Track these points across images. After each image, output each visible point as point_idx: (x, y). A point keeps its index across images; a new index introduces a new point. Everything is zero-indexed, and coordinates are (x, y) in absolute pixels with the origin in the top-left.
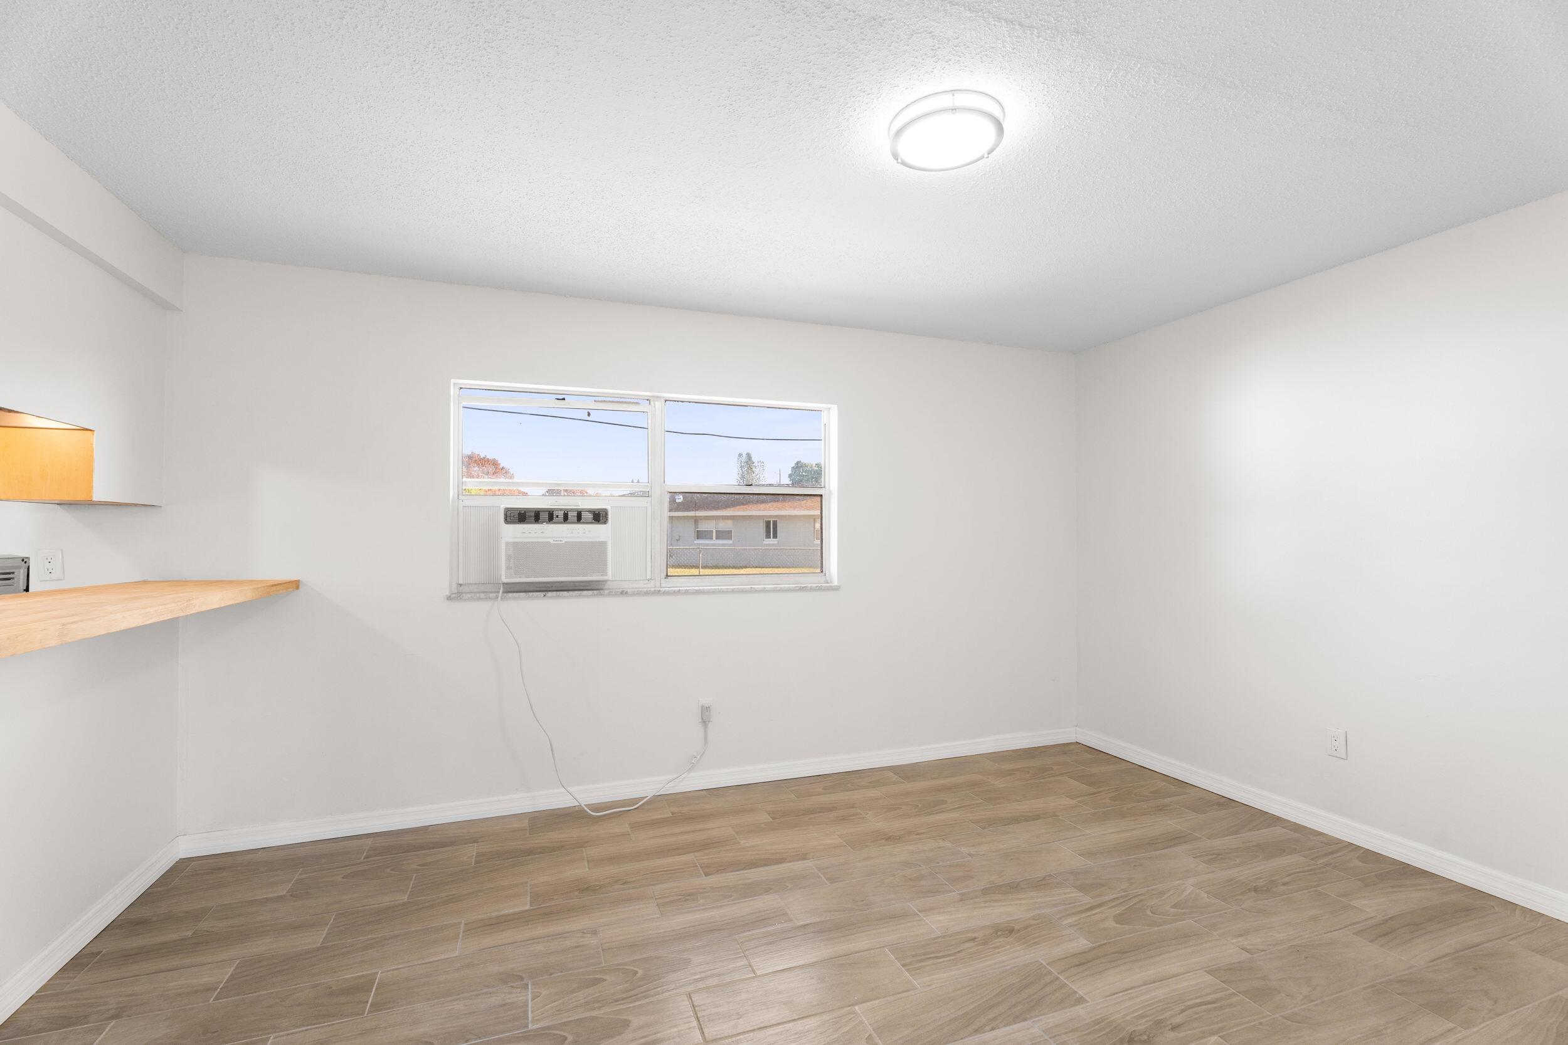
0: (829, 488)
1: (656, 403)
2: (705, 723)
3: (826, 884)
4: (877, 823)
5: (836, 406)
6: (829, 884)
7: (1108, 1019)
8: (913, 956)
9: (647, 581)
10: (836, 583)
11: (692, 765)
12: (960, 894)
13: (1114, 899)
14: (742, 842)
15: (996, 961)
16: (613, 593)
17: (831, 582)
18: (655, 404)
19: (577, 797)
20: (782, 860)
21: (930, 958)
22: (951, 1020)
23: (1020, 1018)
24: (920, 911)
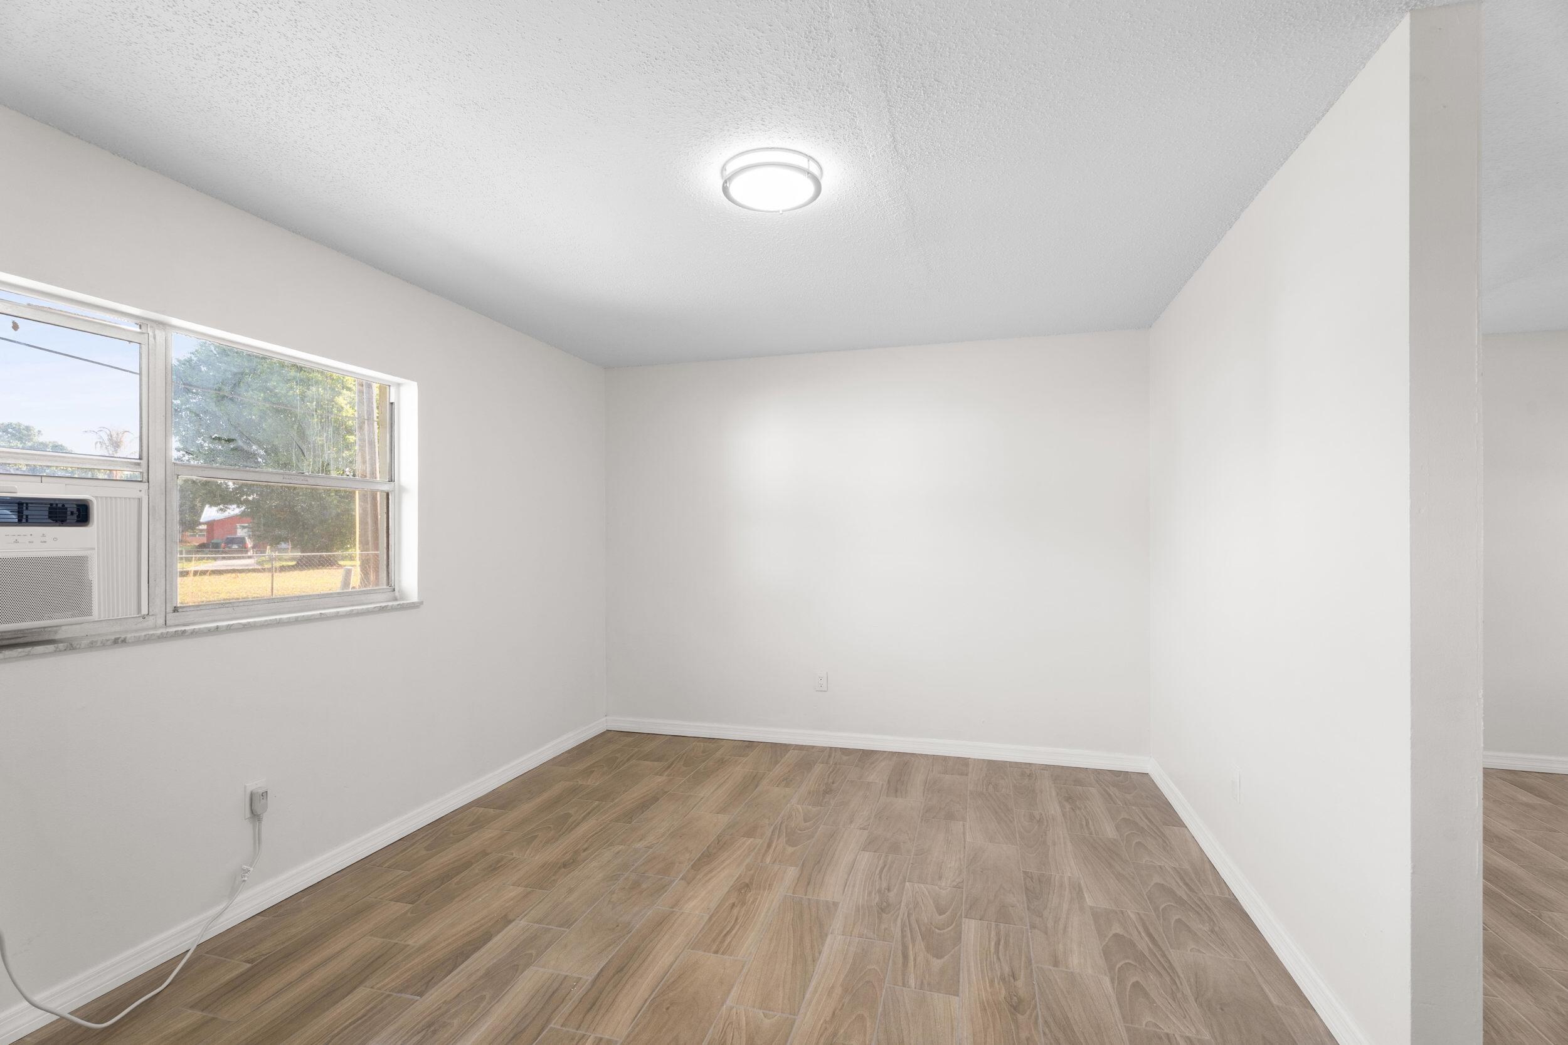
0: (399, 480)
1: (157, 332)
2: (255, 815)
3: (566, 931)
4: (534, 859)
5: (416, 383)
6: (568, 930)
7: (859, 906)
8: (714, 940)
9: (141, 619)
10: (414, 597)
11: (236, 883)
12: (682, 879)
13: (773, 832)
14: (410, 942)
15: (765, 911)
16: (99, 644)
17: (402, 599)
18: (154, 332)
19: (51, 1006)
20: (487, 937)
21: (725, 935)
22: (793, 965)
23: (823, 937)
24: (672, 908)
